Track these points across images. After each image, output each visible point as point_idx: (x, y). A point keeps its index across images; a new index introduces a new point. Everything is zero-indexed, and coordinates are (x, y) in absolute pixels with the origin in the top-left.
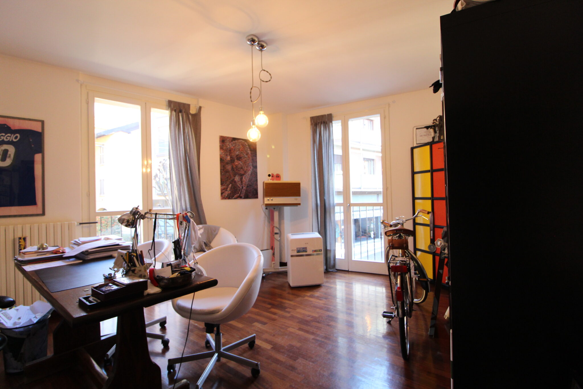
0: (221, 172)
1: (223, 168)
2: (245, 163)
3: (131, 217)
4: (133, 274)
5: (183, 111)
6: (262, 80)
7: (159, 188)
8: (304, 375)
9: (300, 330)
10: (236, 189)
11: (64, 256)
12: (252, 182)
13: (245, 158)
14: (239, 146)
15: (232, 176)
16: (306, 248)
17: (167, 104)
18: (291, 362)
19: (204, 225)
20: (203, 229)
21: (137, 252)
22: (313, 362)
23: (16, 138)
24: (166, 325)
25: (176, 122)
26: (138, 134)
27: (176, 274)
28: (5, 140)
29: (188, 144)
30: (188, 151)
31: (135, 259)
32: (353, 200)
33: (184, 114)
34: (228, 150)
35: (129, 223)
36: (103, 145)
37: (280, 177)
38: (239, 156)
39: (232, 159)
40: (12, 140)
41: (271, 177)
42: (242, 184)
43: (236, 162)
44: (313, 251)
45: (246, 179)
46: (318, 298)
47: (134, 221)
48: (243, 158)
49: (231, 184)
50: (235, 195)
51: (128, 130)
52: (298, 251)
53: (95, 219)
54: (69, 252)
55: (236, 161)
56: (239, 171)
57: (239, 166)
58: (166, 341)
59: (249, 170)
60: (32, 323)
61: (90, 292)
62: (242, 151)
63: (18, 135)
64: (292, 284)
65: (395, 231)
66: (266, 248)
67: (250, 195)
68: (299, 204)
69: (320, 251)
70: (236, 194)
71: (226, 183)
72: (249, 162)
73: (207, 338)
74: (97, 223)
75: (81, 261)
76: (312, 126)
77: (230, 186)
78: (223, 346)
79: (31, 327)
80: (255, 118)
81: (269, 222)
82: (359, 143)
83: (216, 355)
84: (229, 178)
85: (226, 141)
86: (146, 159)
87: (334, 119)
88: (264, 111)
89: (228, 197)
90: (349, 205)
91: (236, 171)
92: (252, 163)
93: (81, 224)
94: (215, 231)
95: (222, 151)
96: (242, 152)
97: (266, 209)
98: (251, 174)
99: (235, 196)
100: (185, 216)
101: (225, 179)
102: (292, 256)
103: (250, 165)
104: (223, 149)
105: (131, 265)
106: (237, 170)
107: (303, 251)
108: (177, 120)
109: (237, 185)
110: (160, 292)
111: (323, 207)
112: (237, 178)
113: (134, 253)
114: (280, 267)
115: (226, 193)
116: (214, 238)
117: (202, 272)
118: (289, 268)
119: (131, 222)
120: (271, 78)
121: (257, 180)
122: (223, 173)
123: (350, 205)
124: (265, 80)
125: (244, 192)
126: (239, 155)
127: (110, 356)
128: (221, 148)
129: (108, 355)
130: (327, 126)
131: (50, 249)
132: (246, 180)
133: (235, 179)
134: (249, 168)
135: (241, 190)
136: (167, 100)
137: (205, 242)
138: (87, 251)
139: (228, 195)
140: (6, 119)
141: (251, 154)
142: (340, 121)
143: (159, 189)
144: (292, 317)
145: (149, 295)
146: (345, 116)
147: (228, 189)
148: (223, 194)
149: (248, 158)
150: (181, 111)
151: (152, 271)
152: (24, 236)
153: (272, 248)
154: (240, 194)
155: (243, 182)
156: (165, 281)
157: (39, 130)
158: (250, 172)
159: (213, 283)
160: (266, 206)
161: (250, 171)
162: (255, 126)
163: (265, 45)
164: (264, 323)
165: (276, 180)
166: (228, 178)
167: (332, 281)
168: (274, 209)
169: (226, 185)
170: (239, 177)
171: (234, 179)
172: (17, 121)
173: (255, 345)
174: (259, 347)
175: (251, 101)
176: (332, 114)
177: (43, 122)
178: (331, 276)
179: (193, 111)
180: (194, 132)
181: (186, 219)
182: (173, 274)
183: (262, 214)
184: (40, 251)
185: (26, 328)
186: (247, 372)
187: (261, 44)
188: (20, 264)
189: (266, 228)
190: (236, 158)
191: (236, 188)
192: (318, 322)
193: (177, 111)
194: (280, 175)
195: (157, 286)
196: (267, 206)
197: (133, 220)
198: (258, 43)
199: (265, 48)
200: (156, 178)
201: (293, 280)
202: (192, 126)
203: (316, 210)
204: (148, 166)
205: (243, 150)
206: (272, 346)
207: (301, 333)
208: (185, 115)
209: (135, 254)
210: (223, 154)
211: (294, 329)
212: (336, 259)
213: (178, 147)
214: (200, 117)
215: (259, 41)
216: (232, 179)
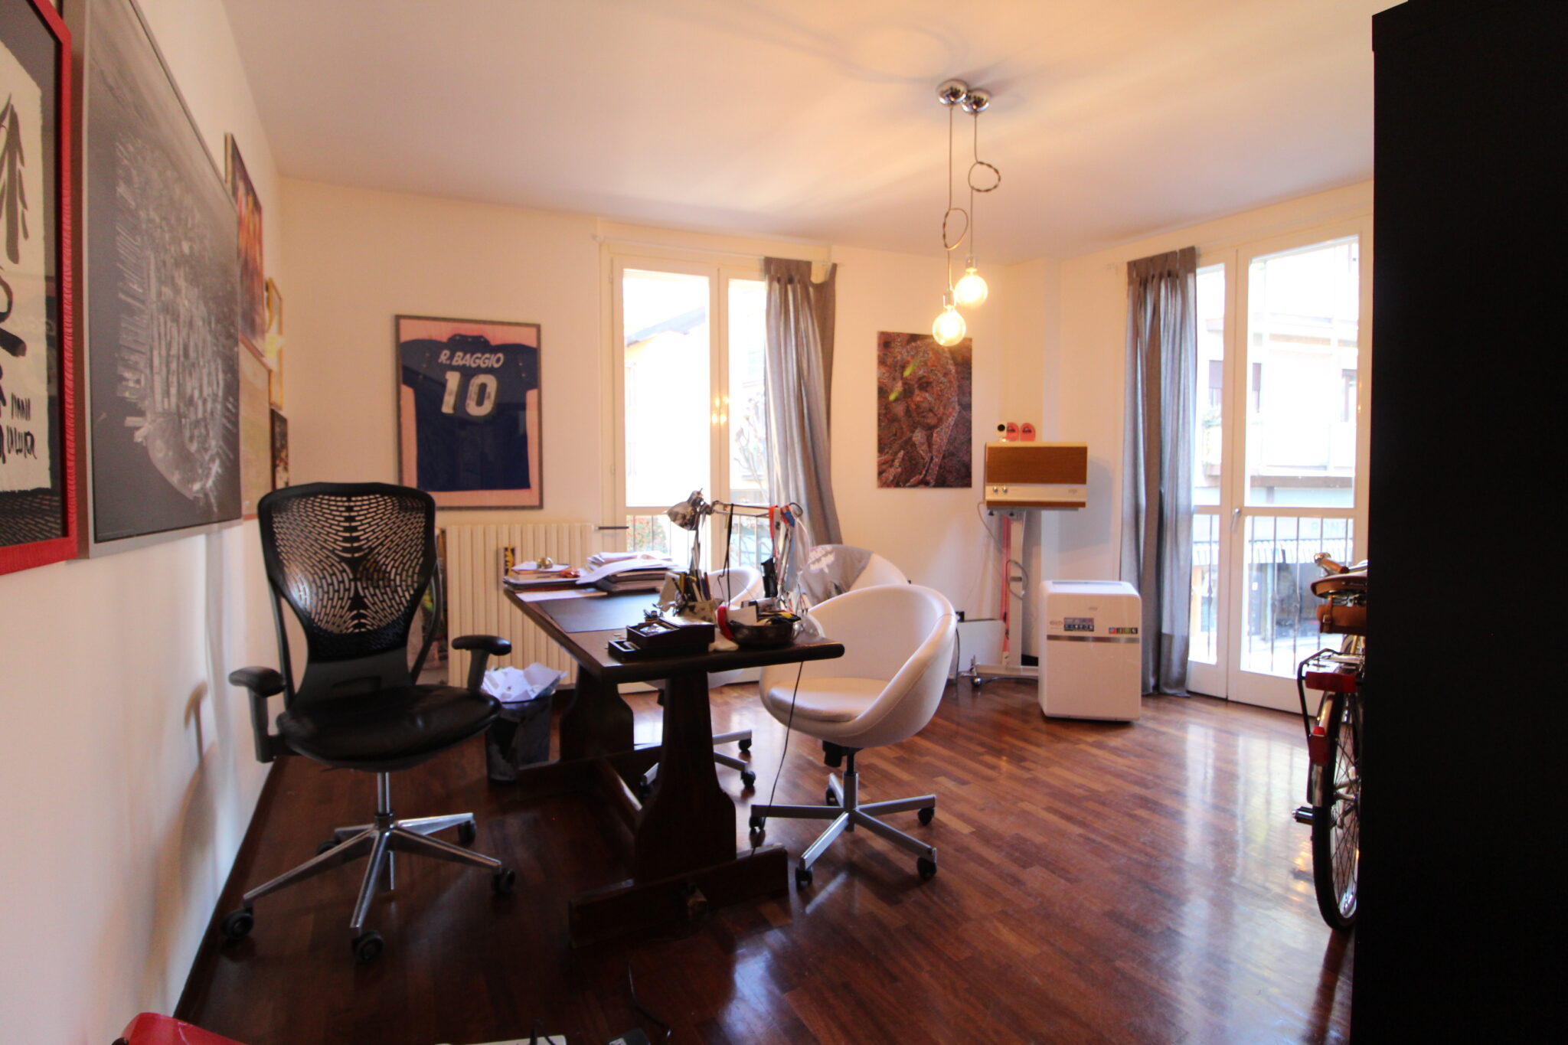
0: (879, 420)
1: (884, 412)
2: (939, 397)
3: (690, 509)
4: (691, 614)
5: (796, 278)
6: (976, 187)
7: (747, 460)
8: (1039, 899)
9: (1049, 812)
10: (914, 462)
11: (578, 582)
12: (956, 445)
13: (941, 385)
14: (926, 355)
15: (905, 430)
16: (1091, 620)
17: (763, 267)
18: (1014, 869)
19: (836, 546)
20: (834, 554)
21: (699, 576)
22: (1068, 880)
23: (498, 360)
24: (750, 749)
25: (781, 307)
26: (702, 333)
27: (764, 622)
28: (483, 366)
29: (806, 356)
30: (805, 373)
31: (694, 585)
32: (1253, 498)
33: (799, 286)
34: (898, 365)
35: (686, 521)
36: (635, 364)
37: (1035, 434)
38: (924, 380)
39: (906, 387)
40: (492, 365)
41: (1004, 433)
42: (930, 451)
43: (918, 395)
44: (1112, 631)
45: (941, 437)
46: (1115, 751)
47: (694, 517)
48: (934, 385)
49: (904, 450)
50: (912, 478)
51: (683, 328)
52: (1069, 627)
53: (625, 522)
54: (585, 577)
55: (917, 392)
56: (924, 417)
57: (925, 405)
58: (750, 775)
59: (951, 413)
60: (528, 699)
61: (625, 635)
62: (933, 366)
63: (501, 355)
64: (1048, 709)
65: (1343, 583)
66: (988, 616)
67: (950, 478)
68: (1083, 505)
69: (1132, 633)
70: (914, 476)
71: (890, 448)
72: (951, 395)
73: (830, 784)
74: (627, 528)
75: (605, 594)
76: (1131, 287)
77: (901, 456)
78: (860, 803)
79: (526, 704)
80: (954, 287)
81: (1000, 551)
82: (1329, 320)
83: (845, 815)
84: (898, 434)
85: (893, 345)
86: (717, 394)
87: (1200, 261)
88: (976, 267)
89: (895, 481)
90: (1239, 512)
91: (917, 419)
92: (958, 395)
93: (601, 528)
94: (860, 562)
95: (883, 370)
96: (932, 370)
97: (991, 514)
98: (956, 424)
99: (912, 480)
100: (785, 511)
101: (889, 438)
102: (1051, 637)
103: (953, 402)
104: (886, 365)
105: (689, 598)
106: (918, 414)
107: (1081, 627)
108: (783, 301)
109: (918, 452)
110: (735, 649)
111: (1156, 516)
112: (918, 436)
113: (693, 576)
114: (1022, 667)
115: (892, 473)
116: (858, 576)
117: (815, 629)
118: (1044, 671)
119: (689, 520)
120: (999, 179)
121: (970, 441)
122: (883, 424)
123: (1242, 512)
124: (983, 188)
125: (935, 469)
126: (924, 377)
127: (649, 781)
128: (882, 362)
129: (645, 778)
130: (1178, 282)
131: (556, 568)
132: (940, 439)
133: (914, 439)
134: (950, 410)
135: (927, 465)
136: (763, 258)
137: (837, 584)
138: (614, 576)
139: (894, 477)
140: (482, 326)
141: (957, 372)
142: (1222, 266)
143: (745, 465)
144: (1034, 782)
145: (716, 651)
146: (1237, 251)
147: (897, 463)
148: (884, 475)
149: (948, 385)
150: (791, 281)
151: (723, 612)
152: (511, 547)
153: (1005, 618)
154: (925, 475)
155: (933, 445)
156: (746, 632)
157: (533, 344)
158: (951, 421)
159: (835, 651)
160: (988, 508)
161: (952, 418)
162: (953, 307)
163: (985, 97)
164: (963, 783)
165: (1023, 439)
166: (895, 435)
167: (1166, 717)
168: (1012, 515)
169: (890, 452)
170: (924, 433)
171: (911, 438)
172: (499, 328)
173: (933, 819)
174: (944, 826)
175: (946, 246)
176: (1196, 247)
177: (538, 327)
178: (1167, 705)
179: (817, 276)
180: (819, 327)
181: (787, 517)
182: (759, 620)
183: (980, 528)
184: (541, 570)
185: (519, 705)
186: (909, 865)
187: (975, 97)
188: (512, 591)
189: (990, 566)
190: (916, 386)
191: (915, 459)
192: (1103, 804)
193: (783, 282)
194: (1033, 427)
195: (731, 640)
196: (992, 506)
197: (691, 516)
198: (967, 96)
199: (987, 105)
200: (740, 437)
201: (1051, 701)
202: (814, 316)
203: (1133, 523)
204: (722, 410)
205: (936, 364)
206: (974, 830)
207: (1053, 818)
208: (801, 288)
209: (695, 579)
210: (886, 375)
211: (1037, 806)
212: (1189, 664)
213: (783, 365)
214: (834, 291)
215: (969, 91)
216: (904, 438)
